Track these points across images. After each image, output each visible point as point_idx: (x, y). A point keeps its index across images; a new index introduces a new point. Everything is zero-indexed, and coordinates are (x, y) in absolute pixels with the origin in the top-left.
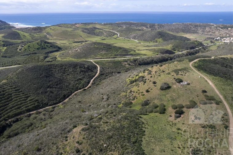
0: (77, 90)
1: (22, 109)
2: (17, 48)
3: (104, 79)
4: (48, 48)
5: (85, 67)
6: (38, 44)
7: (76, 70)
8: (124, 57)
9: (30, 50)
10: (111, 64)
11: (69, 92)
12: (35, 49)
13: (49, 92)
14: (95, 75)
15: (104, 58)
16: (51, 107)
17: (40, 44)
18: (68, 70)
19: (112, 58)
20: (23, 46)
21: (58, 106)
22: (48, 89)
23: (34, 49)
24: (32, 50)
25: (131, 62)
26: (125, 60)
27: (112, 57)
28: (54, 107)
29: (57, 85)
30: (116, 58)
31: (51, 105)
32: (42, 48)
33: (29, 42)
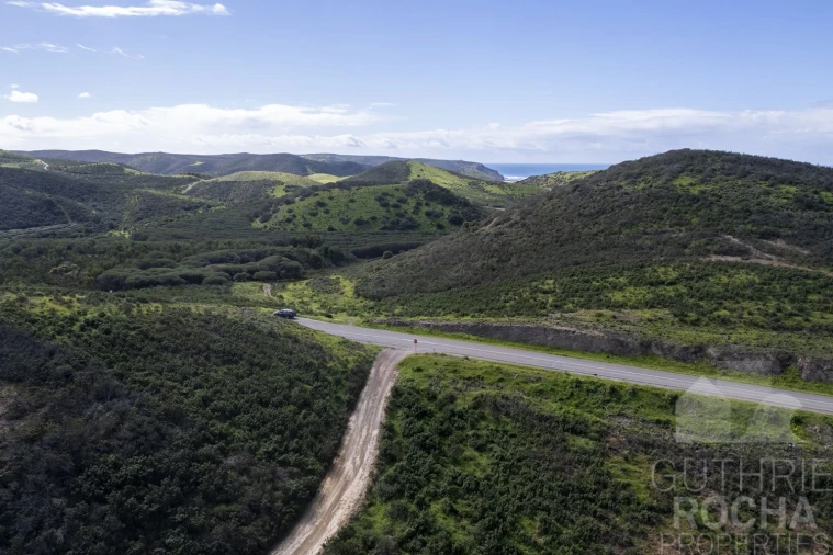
9: (314, 224)
17: (392, 203)
23: (337, 224)
24: (321, 224)
32: (396, 223)
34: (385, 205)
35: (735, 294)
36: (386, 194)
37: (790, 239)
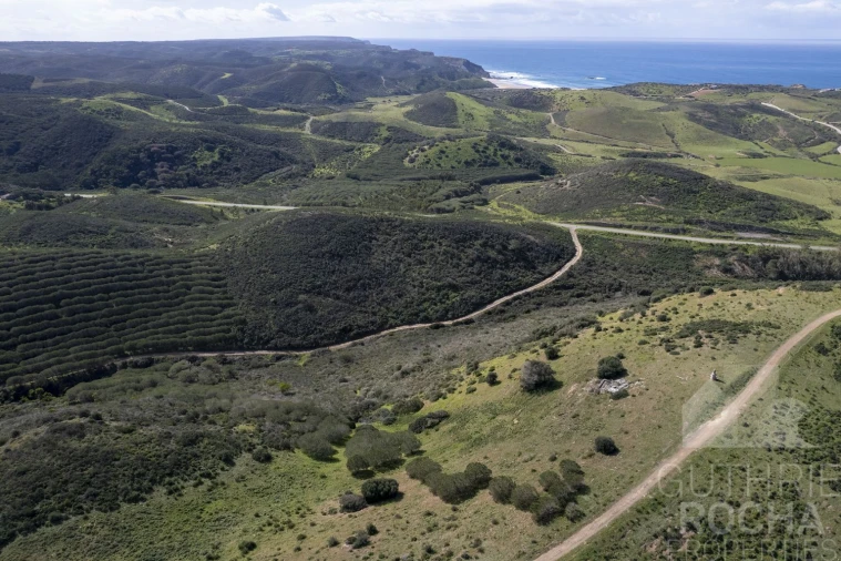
0: (410, 323)
1: (185, 337)
2: (407, 155)
3: (554, 305)
4: (506, 165)
5: (505, 248)
6: (475, 146)
7: (462, 251)
8: (725, 234)
9: (442, 165)
10: (644, 254)
11: (373, 323)
12: (459, 163)
13: (300, 306)
14: (531, 285)
15: (629, 227)
16: (272, 353)
17: (481, 149)
18: (432, 247)
19: (666, 231)
20: (423, 150)
21: (297, 356)
22: (302, 297)
23: (455, 164)
24: (446, 164)
25: (743, 260)
26: (716, 249)
27: (671, 225)
28: (283, 356)
29: (348, 290)
30: (685, 232)
31: (276, 348)
32: (486, 162)
33: (449, 139)
34: (477, 151)
36: (476, 144)
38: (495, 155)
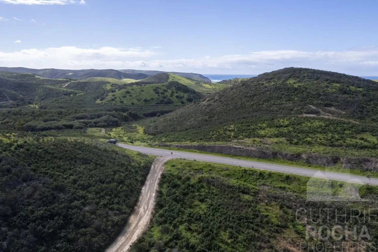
6: (156, 90)
17: (161, 92)
32: (162, 101)
34: (157, 93)
35: (314, 131)
37: (337, 107)
38: (172, 95)
